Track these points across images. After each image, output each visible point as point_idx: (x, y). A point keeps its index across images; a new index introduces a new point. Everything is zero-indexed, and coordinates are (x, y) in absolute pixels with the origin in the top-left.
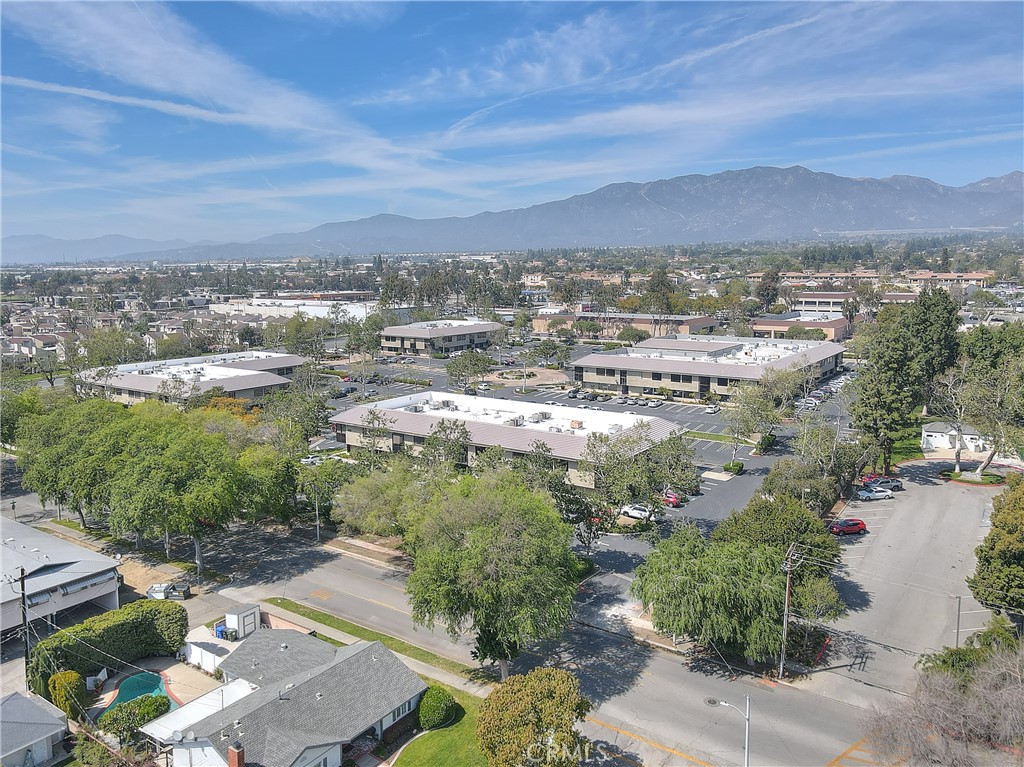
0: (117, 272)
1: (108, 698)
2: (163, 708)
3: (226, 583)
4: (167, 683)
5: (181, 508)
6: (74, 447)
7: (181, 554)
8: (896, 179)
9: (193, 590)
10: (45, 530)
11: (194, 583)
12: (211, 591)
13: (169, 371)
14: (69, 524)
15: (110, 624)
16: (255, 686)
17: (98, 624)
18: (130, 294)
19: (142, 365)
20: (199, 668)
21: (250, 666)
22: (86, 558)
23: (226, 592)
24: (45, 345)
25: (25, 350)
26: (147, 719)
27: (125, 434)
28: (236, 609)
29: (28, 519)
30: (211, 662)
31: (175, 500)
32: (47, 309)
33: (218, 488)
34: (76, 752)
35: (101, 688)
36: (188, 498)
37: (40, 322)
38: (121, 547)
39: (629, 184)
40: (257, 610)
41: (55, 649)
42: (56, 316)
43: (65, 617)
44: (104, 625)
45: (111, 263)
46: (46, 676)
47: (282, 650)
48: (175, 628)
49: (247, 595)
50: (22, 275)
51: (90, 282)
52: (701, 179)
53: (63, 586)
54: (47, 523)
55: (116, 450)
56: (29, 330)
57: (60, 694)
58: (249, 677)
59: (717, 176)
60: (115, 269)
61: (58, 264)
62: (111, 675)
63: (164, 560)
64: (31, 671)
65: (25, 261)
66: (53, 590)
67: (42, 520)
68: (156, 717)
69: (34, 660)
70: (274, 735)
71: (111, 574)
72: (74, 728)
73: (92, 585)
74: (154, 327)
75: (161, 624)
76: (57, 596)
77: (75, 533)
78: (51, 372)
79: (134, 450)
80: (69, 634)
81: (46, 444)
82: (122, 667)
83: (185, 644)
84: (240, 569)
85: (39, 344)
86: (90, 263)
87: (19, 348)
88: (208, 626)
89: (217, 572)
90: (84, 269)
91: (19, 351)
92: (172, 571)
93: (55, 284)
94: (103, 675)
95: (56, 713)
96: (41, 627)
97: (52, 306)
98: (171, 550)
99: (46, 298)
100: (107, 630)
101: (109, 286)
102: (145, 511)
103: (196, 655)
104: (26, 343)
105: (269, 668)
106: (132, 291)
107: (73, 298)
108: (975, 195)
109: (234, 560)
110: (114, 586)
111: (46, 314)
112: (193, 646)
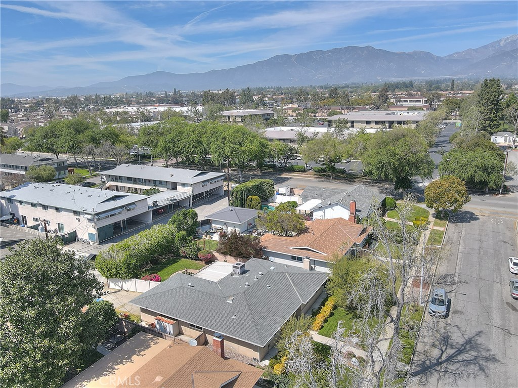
8: (415, 52)
21: (314, 195)
39: (286, 56)
47: (324, 190)
52: (322, 52)
53: (211, 179)
58: (317, 198)
59: (330, 51)
66: (208, 181)
71: (222, 177)
76: (209, 184)
83: (273, 196)
105: (323, 195)
108: (451, 60)
112: (277, 196)
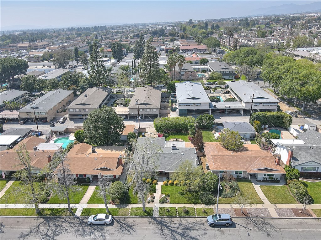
0: (314, 16)
1: (266, 131)
2: (278, 138)
3: (310, 117)
4: (282, 134)
5: (300, 91)
6: (276, 69)
7: (298, 106)
9: (298, 116)
10: (264, 90)
11: (299, 114)
12: (304, 118)
13: (317, 51)
14: (271, 90)
15: (271, 114)
16: (305, 143)
17: (268, 114)
18: (316, 24)
19: (308, 49)
20: (292, 134)
21: (306, 138)
22: (271, 98)
23: (308, 119)
24: (282, 40)
25: (275, 42)
26: (273, 138)
27: (291, 67)
28: (309, 124)
29: (262, 87)
30: (295, 134)
31: (299, 88)
32: (286, 29)
33: (314, 88)
34: (255, 138)
35: (265, 129)
36: (303, 89)
37: (282, 33)
38: (282, 99)
40: (315, 126)
41: (257, 116)
42: (288, 31)
43: (262, 110)
44: (269, 114)
45: (313, 13)
46: (253, 120)
47: (317, 137)
48: (288, 122)
49: (315, 122)
50: (282, 18)
51: (303, 20)
53: (263, 103)
54: (266, 89)
55: (286, 71)
56: (278, 36)
57: (255, 125)
58: (304, 140)
60: (314, 15)
61: (295, 14)
62: (269, 127)
63: (293, 106)
64: (251, 118)
65: (285, 13)
66: (261, 103)
67: (264, 88)
68: (275, 139)
69: (252, 116)
70: (304, 154)
71: (276, 104)
72: (256, 133)
73: (270, 105)
74: (320, 36)
75: (284, 119)
76: (261, 105)
77: (272, 93)
78: (280, 49)
79: (291, 72)
80: (261, 113)
81: (269, 67)
82: (272, 126)
83: (290, 127)
84: (316, 115)
85: (280, 40)
86: (306, 13)
87: (273, 41)
88: (299, 125)
89: (308, 113)
90: (303, 15)
91: (273, 42)
92: (294, 109)
93: (290, 21)
94: (267, 126)
95: (254, 129)
96: (256, 111)
97: (288, 28)
98: (296, 104)
99: (287, 25)
100: (270, 116)
101: (309, 21)
102: (289, 89)
103: (292, 131)
104: (276, 40)
105: (311, 140)
106: (317, 23)
107: (296, 25)
109: (315, 112)
110: (276, 107)
111: (285, 31)
112: (292, 128)
